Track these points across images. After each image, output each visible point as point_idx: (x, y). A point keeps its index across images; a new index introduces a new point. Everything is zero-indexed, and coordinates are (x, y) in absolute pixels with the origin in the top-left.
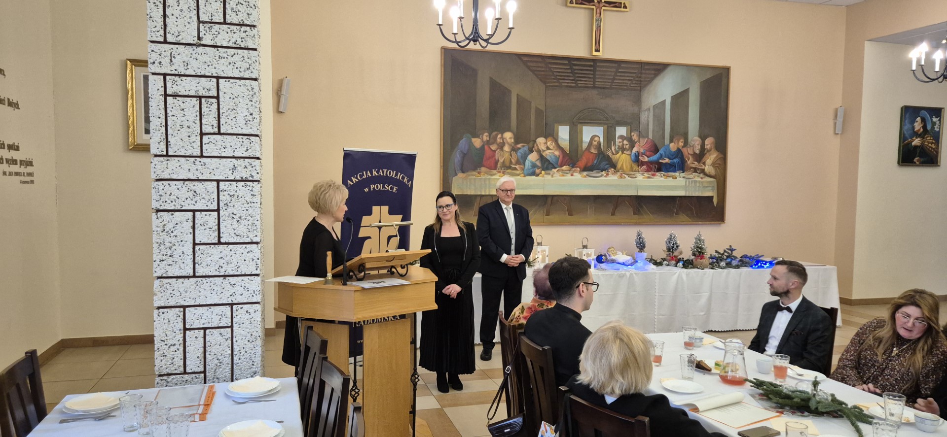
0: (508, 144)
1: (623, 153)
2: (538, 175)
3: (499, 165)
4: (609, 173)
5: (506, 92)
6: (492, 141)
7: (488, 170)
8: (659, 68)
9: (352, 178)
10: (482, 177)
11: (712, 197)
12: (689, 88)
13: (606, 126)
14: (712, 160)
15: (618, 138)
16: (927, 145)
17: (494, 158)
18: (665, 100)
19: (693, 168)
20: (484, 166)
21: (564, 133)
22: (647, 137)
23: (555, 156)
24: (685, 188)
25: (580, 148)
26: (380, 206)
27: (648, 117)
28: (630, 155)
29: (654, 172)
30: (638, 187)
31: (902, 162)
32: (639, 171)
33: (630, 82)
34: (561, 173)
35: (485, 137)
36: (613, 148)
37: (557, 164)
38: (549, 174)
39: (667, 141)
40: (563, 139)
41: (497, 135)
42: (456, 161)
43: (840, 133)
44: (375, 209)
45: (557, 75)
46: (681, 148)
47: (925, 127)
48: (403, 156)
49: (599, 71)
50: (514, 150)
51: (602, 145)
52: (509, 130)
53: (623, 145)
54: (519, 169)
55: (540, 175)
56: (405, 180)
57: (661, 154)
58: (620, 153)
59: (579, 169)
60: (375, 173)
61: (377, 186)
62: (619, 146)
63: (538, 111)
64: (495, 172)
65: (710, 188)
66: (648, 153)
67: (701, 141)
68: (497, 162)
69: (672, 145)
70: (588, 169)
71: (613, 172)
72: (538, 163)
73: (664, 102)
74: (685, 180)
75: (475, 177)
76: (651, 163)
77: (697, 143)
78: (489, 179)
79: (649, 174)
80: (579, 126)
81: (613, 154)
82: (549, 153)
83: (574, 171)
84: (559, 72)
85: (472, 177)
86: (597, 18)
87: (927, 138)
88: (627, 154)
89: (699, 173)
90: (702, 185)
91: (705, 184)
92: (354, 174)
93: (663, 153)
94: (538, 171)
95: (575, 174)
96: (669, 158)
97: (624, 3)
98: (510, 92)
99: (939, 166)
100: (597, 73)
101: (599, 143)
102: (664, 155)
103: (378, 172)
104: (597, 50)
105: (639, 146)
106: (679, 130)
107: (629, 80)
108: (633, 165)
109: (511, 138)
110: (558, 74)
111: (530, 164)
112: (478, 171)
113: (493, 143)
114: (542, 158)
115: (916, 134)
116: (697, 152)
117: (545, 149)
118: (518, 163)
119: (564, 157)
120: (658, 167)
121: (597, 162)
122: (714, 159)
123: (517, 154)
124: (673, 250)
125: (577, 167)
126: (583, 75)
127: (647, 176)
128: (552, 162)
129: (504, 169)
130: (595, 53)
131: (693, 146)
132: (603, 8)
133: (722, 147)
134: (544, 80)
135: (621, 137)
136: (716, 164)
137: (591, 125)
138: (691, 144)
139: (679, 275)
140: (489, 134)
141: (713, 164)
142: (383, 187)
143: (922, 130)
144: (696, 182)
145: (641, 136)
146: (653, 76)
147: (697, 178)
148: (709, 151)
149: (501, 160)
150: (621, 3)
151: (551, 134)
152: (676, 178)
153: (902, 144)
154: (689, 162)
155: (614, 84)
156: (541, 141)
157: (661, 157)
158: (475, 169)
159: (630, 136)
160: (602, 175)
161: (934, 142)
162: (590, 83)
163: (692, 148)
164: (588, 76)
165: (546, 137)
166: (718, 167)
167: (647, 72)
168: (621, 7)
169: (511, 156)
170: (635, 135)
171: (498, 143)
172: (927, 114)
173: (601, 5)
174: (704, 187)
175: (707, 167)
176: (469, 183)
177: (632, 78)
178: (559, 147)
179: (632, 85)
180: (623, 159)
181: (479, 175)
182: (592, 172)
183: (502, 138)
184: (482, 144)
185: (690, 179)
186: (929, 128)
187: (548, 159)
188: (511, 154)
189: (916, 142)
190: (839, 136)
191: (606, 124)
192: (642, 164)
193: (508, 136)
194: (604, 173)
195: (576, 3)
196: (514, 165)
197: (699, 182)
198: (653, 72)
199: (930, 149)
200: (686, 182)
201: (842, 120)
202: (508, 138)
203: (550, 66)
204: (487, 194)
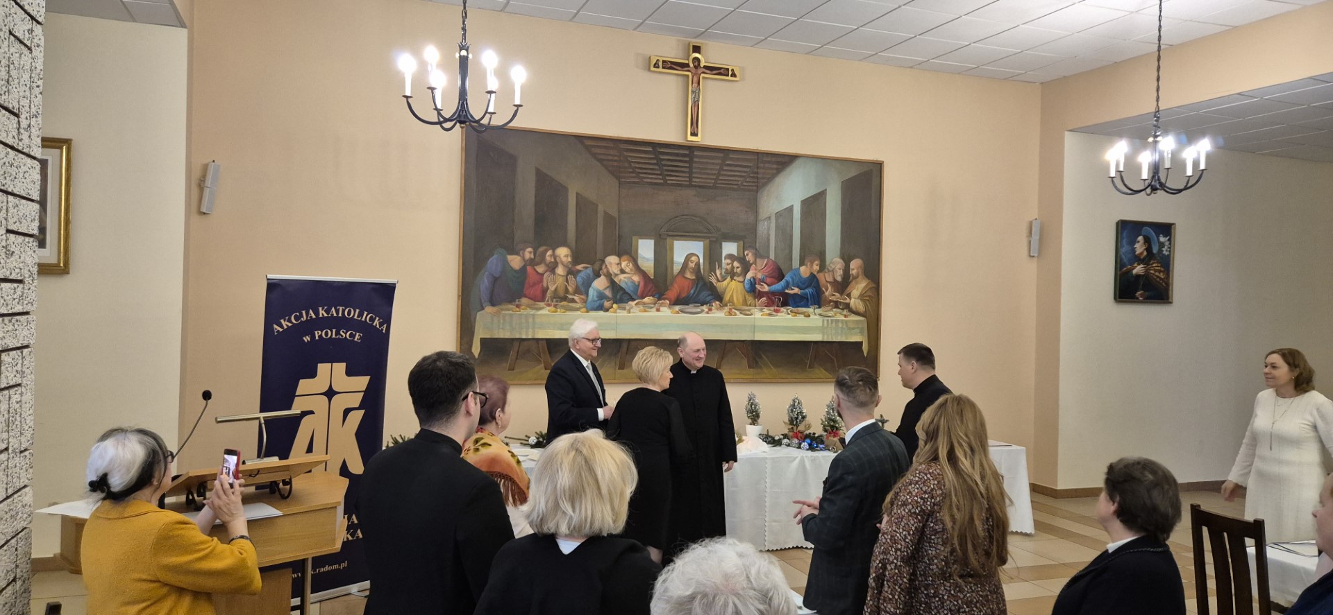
0: (563, 264)
1: (732, 279)
2: (607, 310)
3: (549, 294)
4: (713, 308)
5: (561, 190)
6: (537, 259)
7: (531, 302)
8: (783, 161)
9: (282, 321)
10: (523, 312)
11: (860, 344)
12: (826, 190)
13: (708, 240)
14: (860, 290)
15: (725, 259)
16: (1153, 274)
17: (541, 284)
18: (793, 206)
19: (833, 301)
20: (526, 296)
21: (646, 249)
22: (768, 257)
23: (633, 282)
24: (822, 329)
25: (669, 269)
26: (332, 362)
27: (769, 229)
28: (743, 282)
29: (778, 306)
30: (754, 328)
31: (1120, 298)
32: (755, 306)
33: (741, 179)
34: (642, 308)
35: (528, 253)
36: (718, 272)
37: (636, 294)
38: (624, 309)
39: (796, 263)
40: (644, 258)
41: (546, 251)
42: (481, 288)
43: (1036, 255)
44: (323, 368)
45: (636, 168)
46: (815, 273)
47: (1149, 249)
48: (374, 286)
49: (699, 162)
50: (571, 272)
51: (702, 267)
52: (564, 244)
53: (733, 268)
54: (578, 301)
55: (611, 310)
56: (376, 322)
57: (787, 281)
58: (729, 278)
59: (668, 302)
60: (322, 312)
61: (327, 334)
62: (727, 269)
63: (609, 219)
64: (542, 304)
65: (858, 331)
66: (769, 280)
67: (844, 264)
68: (545, 291)
69: (803, 269)
70: (681, 301)
71: (719, 306)
72: (608, 293)
73: (790, 209)
74: (821, 318)
75: (511, 312)
76: (773, 293)
77: (839, 266)
78: (533, 315)
79: (770, 310)
80: (669, 240)
81: (718, 281)
82: (624, 278)
83: (662, 305)
84: (639, 163)
85: (507, 312)
86: (694, 89)
87: (1154, 263)
88: (739, 281)
89: (843, 309)
90: (847, 326)
91: (851, 325)
92: (286, 314)
93: (790, 280)
94: (607, 304)
95: (662, 309)
96: (798, 287)
97: (733, 70)
98: (566, 189)
99: (1171, 303)
100: (694, 165)
101: (698, 264)
102: (791, 283)
103: (327, 312)
104: (694, 134)
105: (756, 270)
106: (813, 248)
107: (741, 176)
108: (747, 297)
109: (567, 256)
110: (637, 166)
111: (595, 294)
112: (517, 303)
113: (538, 264)
114: (613, 285)
115: (1139, 260)
116: (839, 279)
117: (619, 272)
118: (577, 291)
119: (646, 285)
120: (783, 300)
121: (694, 293)
122: (863, 290)
123: (575, 278)
124: (797, 422)
125: (664, 299)
126: (674, 169)
127: (768, 312)
128: (629, 292)
129: (557, 301)
130: (690, 138)
131: (833, 271)
132: (703, 75)
133: (873, 272)
134: (616, 173)
135: (730, 256)
136: (866, 296)
137: (686, 238)
138: (830, 268)
139: (801, 460)
140: (534, 249)
141: (861, 297)
142: (338, 333)
143: (1145, 253)
144: (837, 321)
145: (758, 255)
146: (775, 171)
147: (840, 316)
148: (856, 278)
149: (552, 288)
150: (728, 69)
151: (626, 251)
152: (809, 316)
153: (1119, 273)
154: (827, 293)
155: (719, 182)
156: (612, 260)
157: (787, 286)
158: (511, 301)
159: (742, 255)
160: (702, 311)
161: (1162, 269)
162: (683, 178)
163: (831, 273)
164: (683, 169)
165: (619, 256)
166: (868, 300)
167: (767, 165)
168: (728, 75)
169: (567, 281)
170: (750, 254)
171: (548, 262)
172: (1152, 231)
173: (700, 71)
174: (849, 329)
175: (853, 300)
176: (502, 321)
177: (745, 174)
178: (638, 269)
179: (745, 184)
180: (733, 288)
181: (518, 309)
182: (687, 307)
183: (554, 255)
184: (523, 264)
185: (830, 317)
186: (1155, 250)
187: (623, 287)
188: (567, 279)
189: (1138, 269)
190: (1035, 259)
191: (709, 238)
192: (760, 295)
194: (705, 308)
195: (663, 68)
196: (571, 294)
197: (842, 321)
198: (775, 166)
199: (1158, 279)
200: (823, 320)
201: (1038, 238)
202: (562, 256)
203: (626, 153)
204: (530, 337)
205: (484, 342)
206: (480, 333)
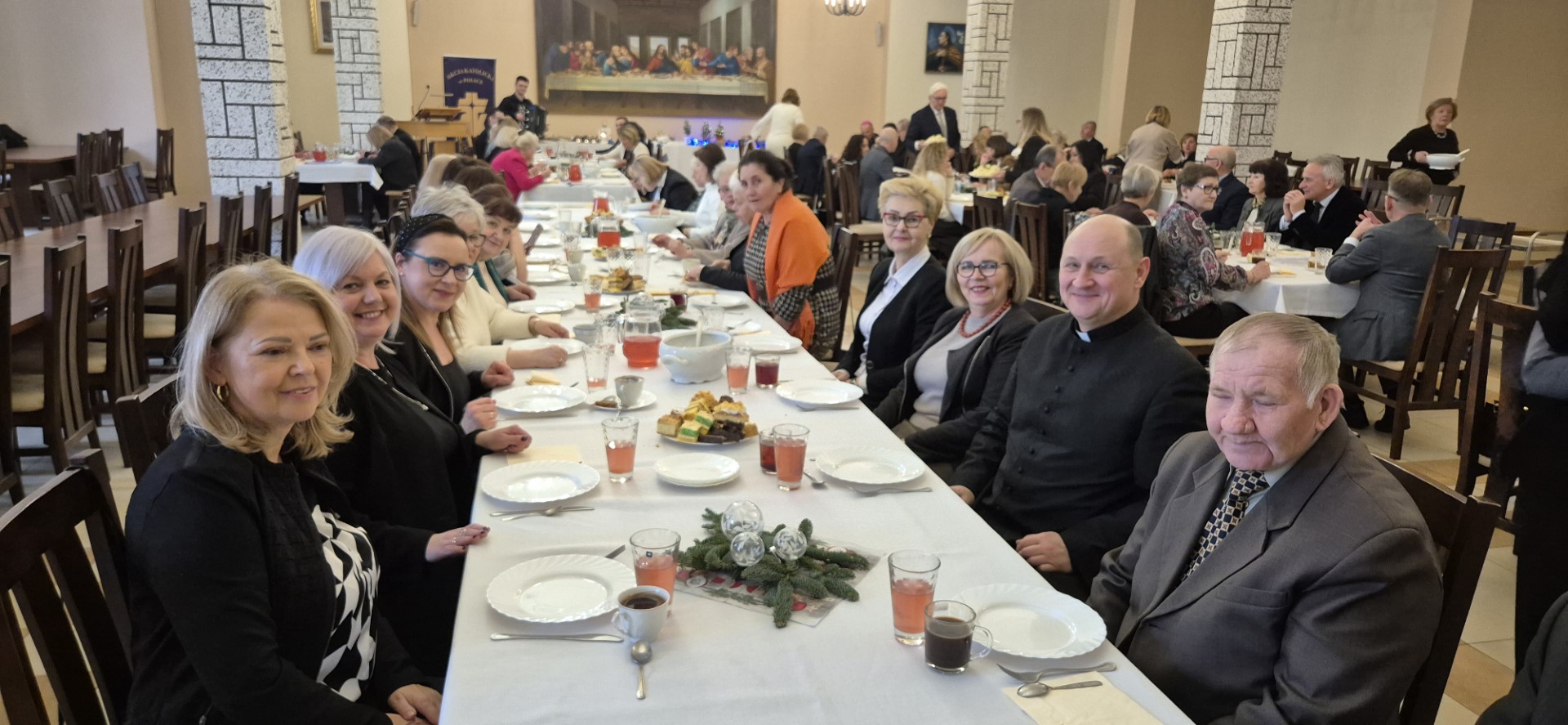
0: (589, 50)
1: (685, 59)
2: (614, 76)
3: (583, 67)
5: (587, 10)
6: (575, 48)
7: (573, 70)
9: (450, 74)
11: (762, 95)
12: (741, 6)
13: (670, 37)
14: (763, 65)
15: (680, 47)
16: (950, 55)
17: (578, 61)
18: (721, 17)
19: (747, 72)
20: (570, 68)
21: (634, 42)
22: (706, 46)
23: (628, 60)
24: (740, 88)
26: (472, 92)
27: (707, 30)
28: (691, 60)
29: (712, 74)
30: (698, 87)
31: (928, 70)
32: (699, 74)
35: (570, 45)
36: (676, 55)
37: (629, 67)
41: (580, 43)
42: (547, 63)
44: (468, 95)
47: (949, 40)
48: (485, 60)
50: (594, 55)
51: (667, 52)
52: (589, 39)
53: (685, 52)
54: (598, 70)
55: (616, 76)
56: (489, 77)
57: (718, 60)
58: (683, 58)
59: (648, 71)
60: (466, 71)
61: (467, 80)
62: (681, 53)
63: (613, 25)
64: (579, 72)
65: (761, 89)
66: (707, 60)
67: (753, 50)
68: (580, 65)
69: (728, 53)
70: (656, 71)
72: (614, 66)
73: (719, 19)
76: (709, 67)
77: (750, 52)
79: (708, 76)
80: (647, 37)
81: (677, 60)
82: (623, 58)
83: (644, 73)
87: (952, 49)
88: (689, 60)
89: (752, 76)
90: (755, 86)
91: (757, 86)
92: (452, 71)
93: (720, 59)
96: (725, 64)
98: (589, 10)
101: (664, 51)
102: (720, 61)
103: (468, 71)
105: (699, 54)
106: (734, 40)
108: (694, 69)
109: (591, 46)
111: (607, 67)
112: (566, 70)
113: (576, 50)
114: (617, 62)
115: (941, 46)
116: (750, 59)
117: (619, 55)
118: (597, 65)
119: (635, 62)
120: (714, 71)
121: (663, 66)
122: (765, 65)
123: (596, 58)
125: (646, 70)
128: (626, 66)
129: (587, 70)
131: (746, 54)
135: (684, 47)
136: (767, 69)
137: (658, 36)
138: (744, 53)
140: (573, 42)
141: (765, 69)
142: (473, 80)
143: (948, 43)
145: (701, 45)
147: (751, 81)
148: (760, 58)
149: (584, 63)
151: (626, 44)
153: (928, 55)
154: (743, 67)
155: (676, 3)
156: (615, 49)
157: (718, 62)
158: (563, 70)
161: (957, 52)
163: (745, 56)
165: (620, 46)
166: (768, 72)
169: (591, 60)
170: (695, 45)
171: (581, 49)
172: (950, 29)
174: (755, 88)
175: (758, 71)
178: (631, 54)
179: (691, 4)
180: (686, 64)
182: (659, 74)
183: (584, 46)
184: (568, 50)
186: (953, 40)
187: (622, 62)
188: (591, 58)
189: (941, 53)
190: (881, 47)
191: (670, 35)
192: (701, 68)
193: (589, 44)
194: (670, 75)
196: (594, 67)
199: (955, 59)
200: (741, 83)
202: (588, 46)
204: (574, 89)
205: (552, 92)
206: (548, 86)
